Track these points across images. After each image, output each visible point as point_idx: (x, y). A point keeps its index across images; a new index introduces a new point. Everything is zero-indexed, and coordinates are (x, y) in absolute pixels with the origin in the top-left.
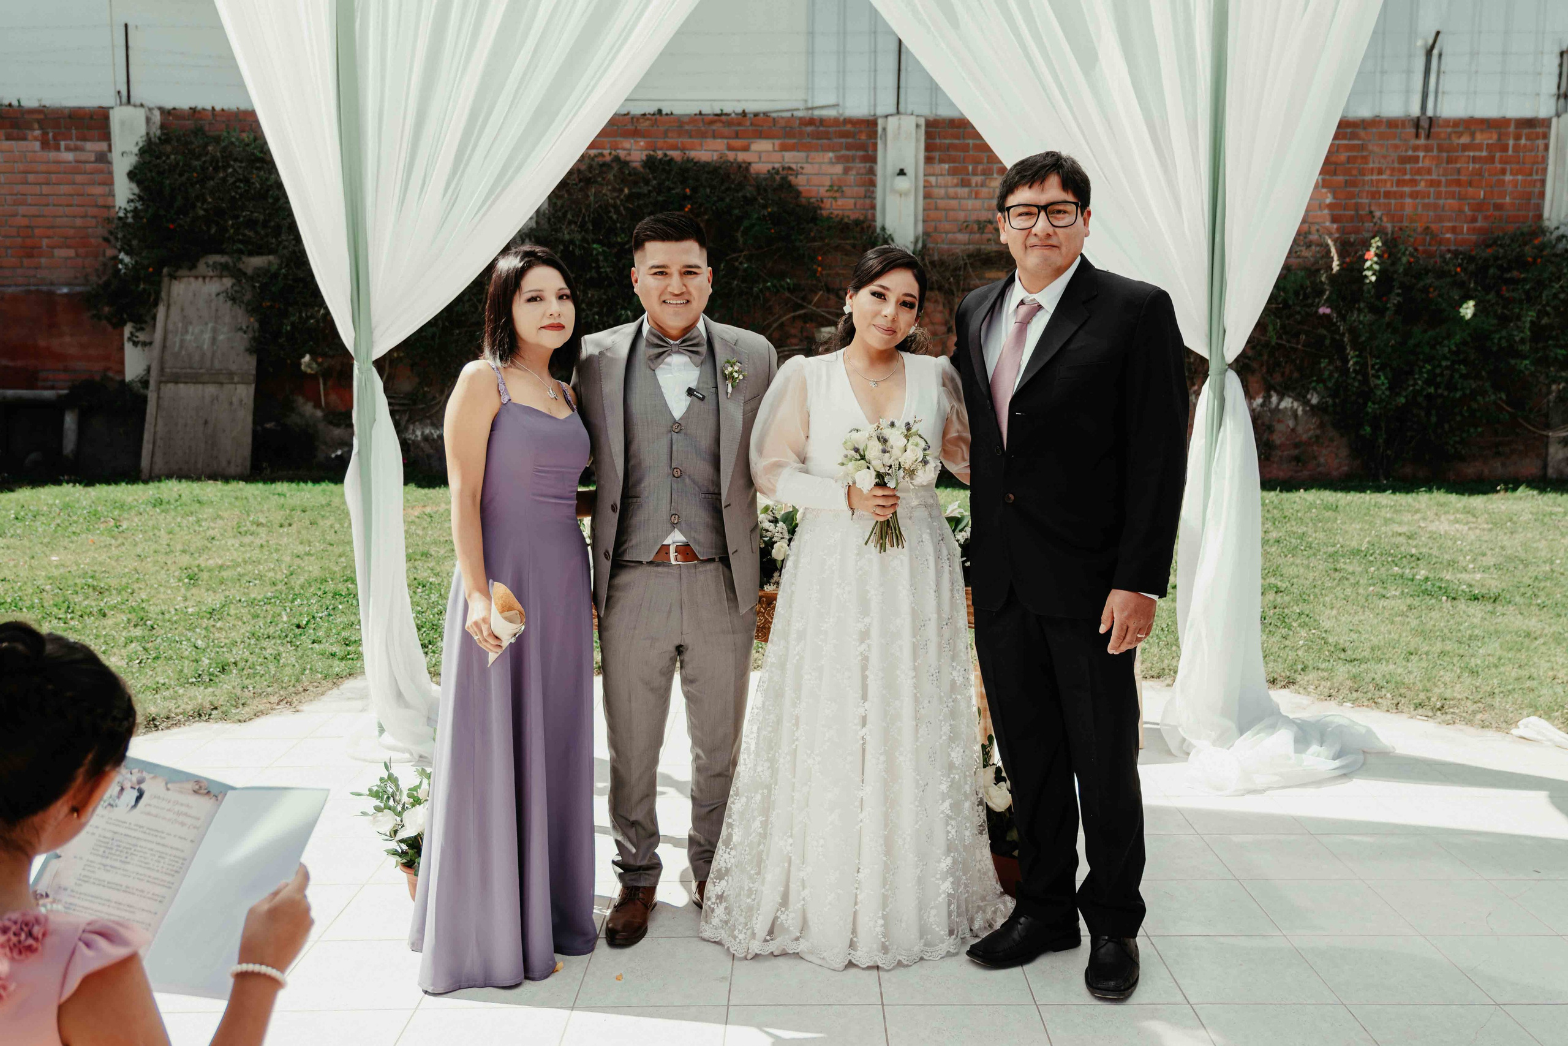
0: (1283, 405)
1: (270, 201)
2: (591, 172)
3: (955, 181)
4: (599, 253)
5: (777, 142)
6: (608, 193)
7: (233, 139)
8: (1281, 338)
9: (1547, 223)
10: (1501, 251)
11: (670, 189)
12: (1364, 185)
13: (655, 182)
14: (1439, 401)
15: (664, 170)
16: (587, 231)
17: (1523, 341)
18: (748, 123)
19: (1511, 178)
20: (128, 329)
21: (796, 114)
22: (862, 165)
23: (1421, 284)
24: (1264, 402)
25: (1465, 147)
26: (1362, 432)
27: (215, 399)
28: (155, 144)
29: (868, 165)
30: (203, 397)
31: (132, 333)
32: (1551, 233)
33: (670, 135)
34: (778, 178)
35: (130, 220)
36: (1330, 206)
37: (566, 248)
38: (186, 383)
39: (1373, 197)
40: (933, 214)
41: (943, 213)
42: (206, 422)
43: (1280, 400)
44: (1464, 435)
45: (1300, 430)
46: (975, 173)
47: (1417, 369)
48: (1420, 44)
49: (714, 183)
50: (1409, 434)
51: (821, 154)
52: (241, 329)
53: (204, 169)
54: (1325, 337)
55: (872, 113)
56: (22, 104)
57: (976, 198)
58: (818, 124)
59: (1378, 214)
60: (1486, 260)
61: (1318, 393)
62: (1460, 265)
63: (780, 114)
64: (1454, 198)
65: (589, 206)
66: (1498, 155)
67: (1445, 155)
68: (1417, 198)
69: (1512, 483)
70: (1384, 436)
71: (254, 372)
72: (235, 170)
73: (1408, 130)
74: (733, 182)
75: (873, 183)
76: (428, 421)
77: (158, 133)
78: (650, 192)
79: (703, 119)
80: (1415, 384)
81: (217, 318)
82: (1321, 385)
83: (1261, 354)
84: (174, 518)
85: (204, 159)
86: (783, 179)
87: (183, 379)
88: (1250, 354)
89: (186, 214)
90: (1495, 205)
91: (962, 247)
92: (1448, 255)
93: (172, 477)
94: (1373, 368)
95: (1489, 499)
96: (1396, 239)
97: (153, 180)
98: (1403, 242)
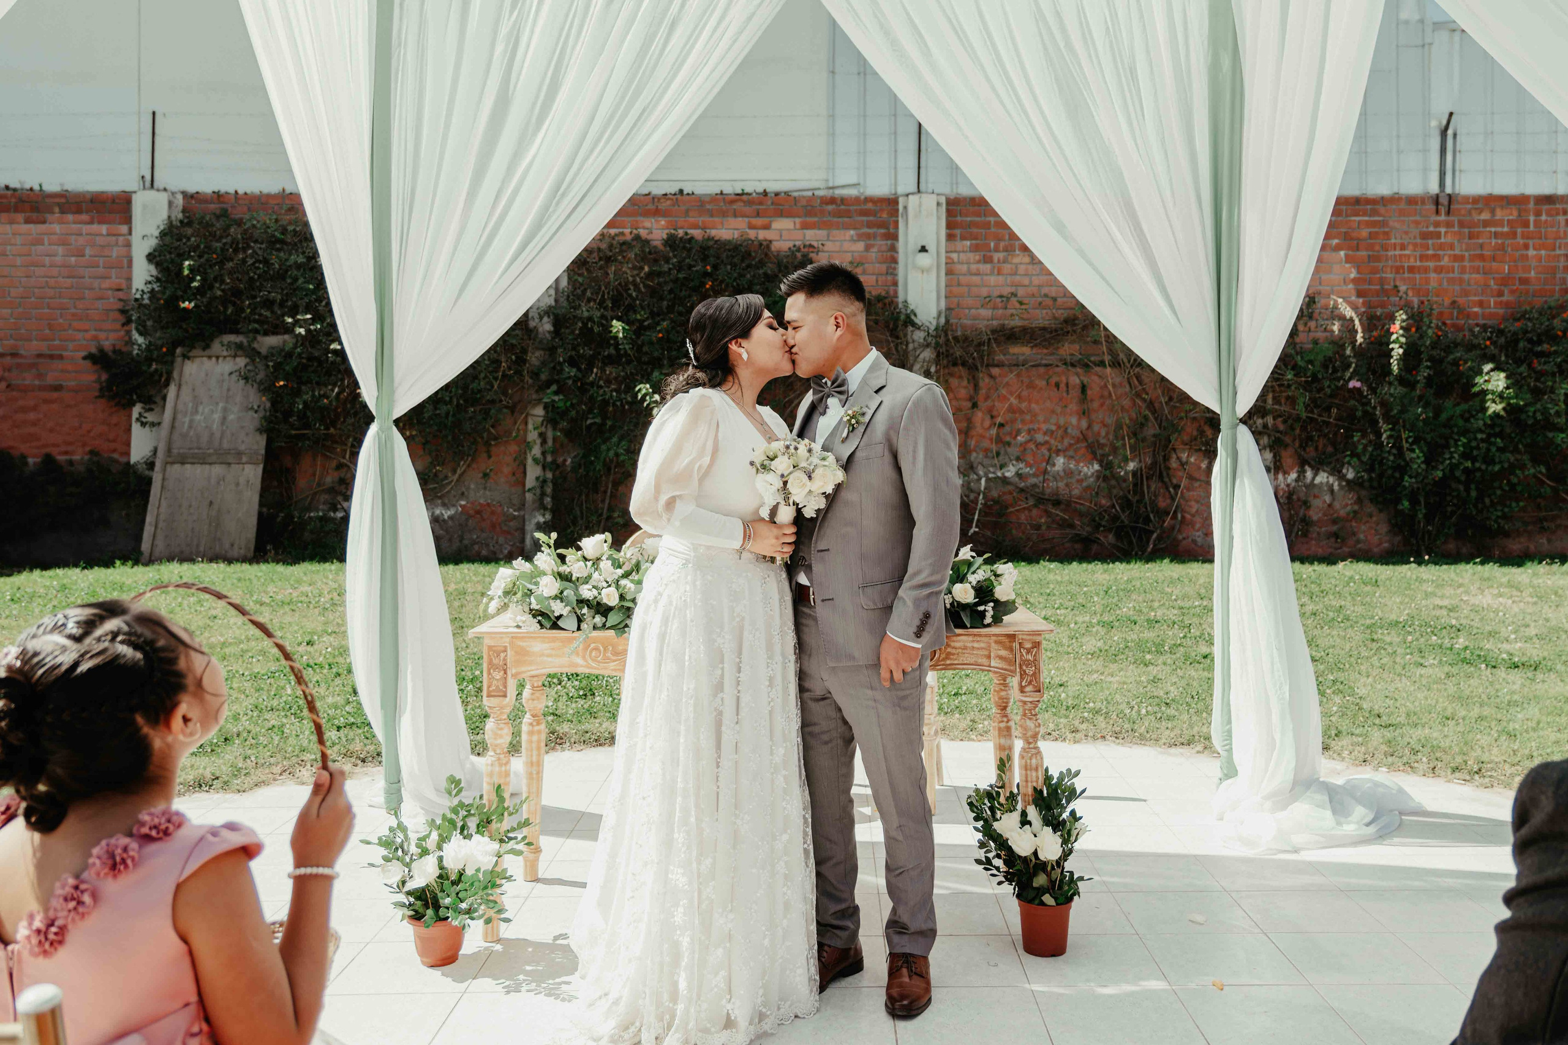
0: (1318, 480)
2: (611, 251)
3: (977, 258)
4: (619, 331)
5: (798, 220)
6: (628, 271)
7: (254, 222)
8: (1312, 412)
10: (1530, 324)
11: (690, 267)
12: (1387, 260)
13: (675, 260)
14: (1478, 474)
15: (684, 248)
16: (605, 308)
17: (1558, 414)
18: (769, 203)
19: (1535, 252)
20: (137, 410)
21: (817, 193)
22: (883, 242)
23: (1451, 357)
24: (1299, 476)
25: (1486, 224)
26: (1400, 507)
27: (221, 479)
28: (177, 228)
29: (889, 242)
30: (209, 478)
31: (140, 414)
33: (691, 214)
34: (799, 255)
35: (146, 301)
36: (1355, 281)
37: (585, 324)
38: (193, 463)
39: (1397, 272)
40: (956, 290)
41: (966, 289)
42: (211, 503)
43: (1316, 475)
44: (1506, 510)
45: (1337, 505)
46: (996, 250)
47: (1452, 442)
48: (1435, 124)
49: (735, 260)
50: (1449, 508)
51: (842, 232)
52: (252, 408)
53: (222, 249)
54: (1357, 409)
55: (893, 192)
56: (45, 188)
57: (999, 274)
58: (839, 202)
59: (1403, 288)
60: (1515, 334)
61: (1353, 467)
62: (1489, 339)
63: (801, 193)
64: (1478, 273)
65: (609, 283)
66: (1519, 230)
67: (1466, 230)
68: (1441, 272)
69: (1559, 557)
70: (1424, 511)
71: (263, 452)
72: (254, 252)
73: (1427, 207)
74: (754, 258)
75: (895, 261)
76: (439, 501)
77: (180, 216)
78: (670, 269)
79: (724, 199)
80: (1452, 457)
81: (228, 399)
82: (1355, 459)
83: (1292, 428)
84: (175, 598)
85: (224, 241)
86: (804, 256)
87: (190, 460)
88: (1281, 427)
89: (203, 295)
90: (1520, 279)
91: (985, 322)
92: (1477, 329)
93: (173, 560)
94: (1407, 442)
95: (1535, 574)
96: (1422, 312)
97: (172, 261)
98: (1429, 315)
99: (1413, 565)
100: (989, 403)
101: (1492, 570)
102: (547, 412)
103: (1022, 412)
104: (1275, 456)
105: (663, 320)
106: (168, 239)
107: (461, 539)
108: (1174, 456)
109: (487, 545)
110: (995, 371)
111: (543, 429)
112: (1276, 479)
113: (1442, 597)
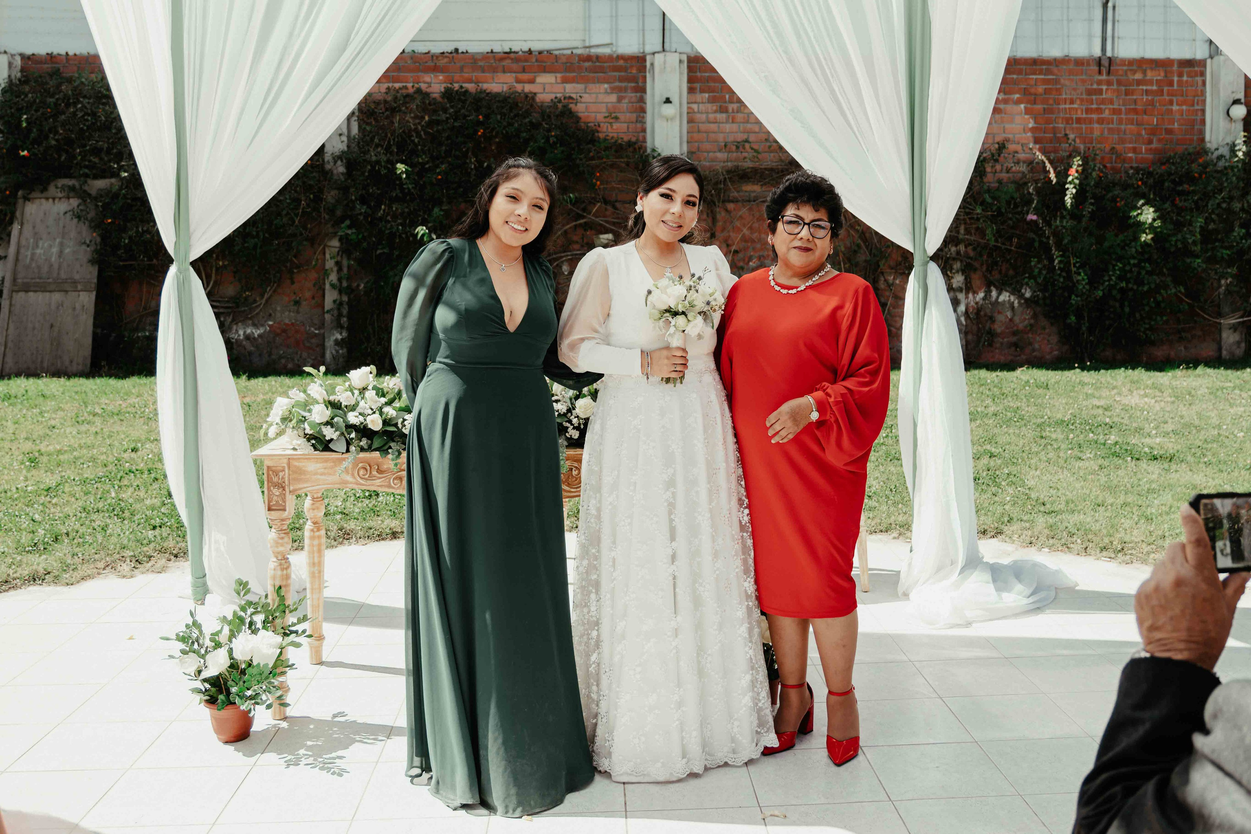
0: (1001, 298)
1: (114, 131)
2: (395, 103)
3: (715, 108)
4: (402, 172)
5: (559, 75)
6: (411, 120)
7: (83, 80)
8: (997, 241)
9: (1208, 145)
10: (1173, 168)
11: (465, 116)
12: (1059, 112)
13: (452, 110)
14: (1131, 294)
15: (460, 100)
16: (391, 153)
17: (1194, 243)
18: (534, 60)
19: (1178, 108)
21: (575, 51)
22: (633, 95)
23: (1110, 194)
24: (986, 296)
25: (1139, 82)
26: (1069, 321)
27: (60, 305)
28: (17, 86)
29: (638, 95)
30: (50, 305)
32: (1212, 153)
33: (465, 70)
34: (560, 105)
36: (1033, 130)
37: (373, 167)
38: (35, 291)
39: (1067, 123)
40: (696, 136)
41: (705, 135)
42: (52, 326)
43: (999, 294)
44: (1153, 323)
45: (1017, 319)
46: (731, 101)
47: (1111, 267)
49: (504, 110)
50: (1107, 322)
51: (597, 85)
52: (85, 243)
53: (55, 104)
54: (1034, 240)
55: (642, 51)
57: (733, 122)
58: (594, 59)
59: (1072, 136)
60: (1162, 175)
61: (1030, 288)
62: (1141, 180)
63: (561, 52)
64: (1132, 124)
65: (394, 131)
66: (1165, 89)
67: (1123, 88)
68: (1103, 123)
69: (1193, 363)
70: (1087, 324)
71: (95, 281)
72: (84, 106)
73: (1092, 68)
74: (522, 108)
75: (643, 110)
76: (250, 322)
77: (19, 75)
78: (447, 118)
79: (494, 57)
80: (1110, 280)
81: (64, 235)
82: (1032, 281)
83: (981, 255)
84: (21, 410)
85: (57, 96)
86: (564, 106)
87: (32, 288)
88: (972, 254)
89: (39, 144)
90: (1166, 129)
91: (722, 164)
92: (1131, 171)
93: (20, 375)
94: (1074, 266)
95: (1174, 377)
96: (1087, 157)
97: (12, 115)
98: (1094, 160)
99: (1078, 370)
100: (725, 234)
101: (1140, 374)
102: (342, 244)
103: (753, 241)
104: (966, 279)
105: (442, 163)
106: (8, 95)
107: (270, 354)
108: (882, 279)
109: (293, 360)
110: (731, 206)
111: (339, 258)
112: (967, 298)
113: (1099, 398)
